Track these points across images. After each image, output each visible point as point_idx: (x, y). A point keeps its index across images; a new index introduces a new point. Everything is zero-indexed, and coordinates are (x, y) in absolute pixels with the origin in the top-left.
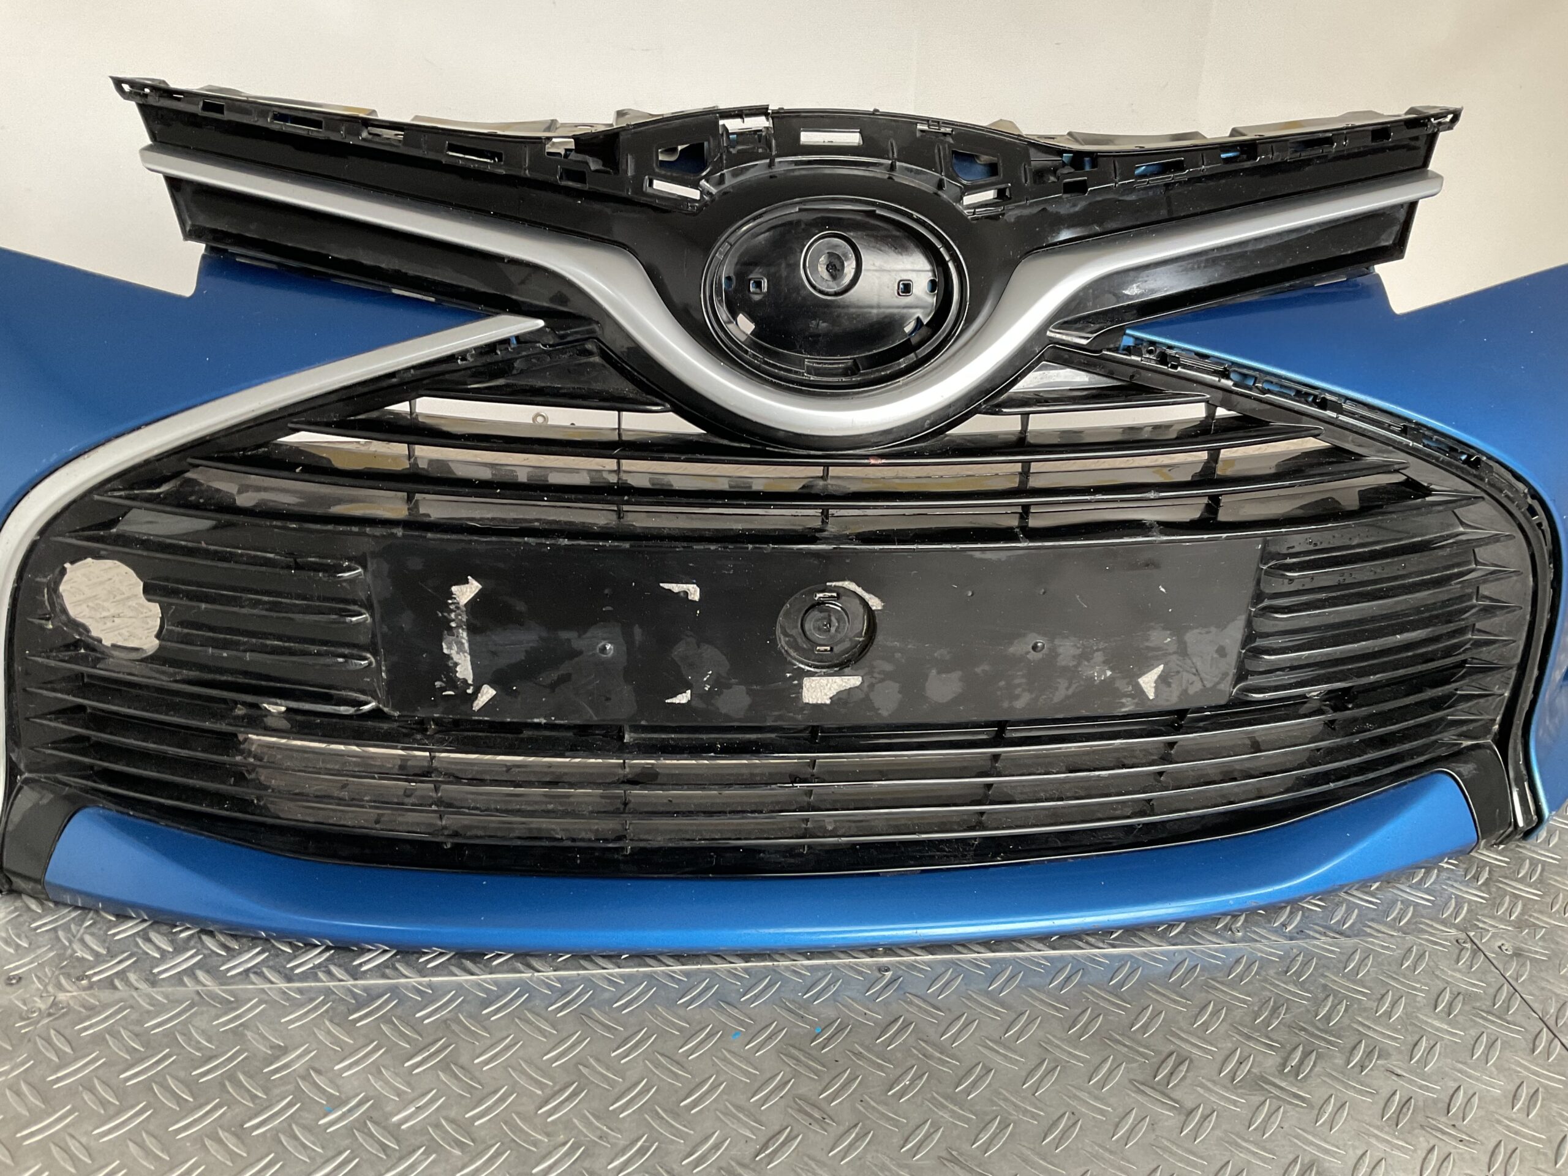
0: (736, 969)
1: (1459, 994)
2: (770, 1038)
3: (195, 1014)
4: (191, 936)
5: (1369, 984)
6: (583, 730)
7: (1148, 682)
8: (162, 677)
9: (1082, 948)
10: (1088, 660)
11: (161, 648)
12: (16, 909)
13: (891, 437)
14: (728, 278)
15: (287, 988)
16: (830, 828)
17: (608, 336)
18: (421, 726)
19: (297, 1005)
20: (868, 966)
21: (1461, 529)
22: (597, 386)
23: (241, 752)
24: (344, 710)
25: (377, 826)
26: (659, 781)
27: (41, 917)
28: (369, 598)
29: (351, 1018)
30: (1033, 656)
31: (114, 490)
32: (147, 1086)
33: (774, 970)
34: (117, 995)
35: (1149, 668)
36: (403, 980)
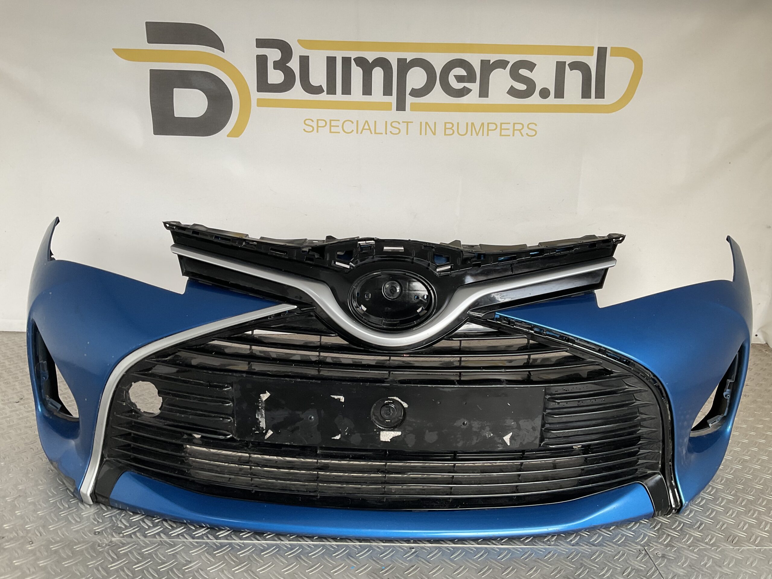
0: (356, 545)
1: (634, 569)
2: (365, 569)
3: (159, 548)
4: (159, 522)
5: (599, 564)
6: (303, 448)
7: (507, 438)
8: (160, 424)
9: (489, 545)
10: (484, 430)
11: (161, 413)
12: (98, 509)
13: (412, 347)
14: (358, 294)
15: (193, 541)
16: (393, 491)
17: (318, 311)
18: (247, 445)
19: (196, 547)
20: (406, 547)
21: (627, 387)
22: (314, 327)
23: (184, 452)
24: (221, 437)
25: (229, 482)
26: (329, 469)
27: (106, 512)
28: (233, 398)
29: (214, 553)
30: (463, 427)
31: (152, 358)
32: (142, 570)
33: (370, 546)
34: (132, 540)
35: (507, 434)
36: (233, 541)
